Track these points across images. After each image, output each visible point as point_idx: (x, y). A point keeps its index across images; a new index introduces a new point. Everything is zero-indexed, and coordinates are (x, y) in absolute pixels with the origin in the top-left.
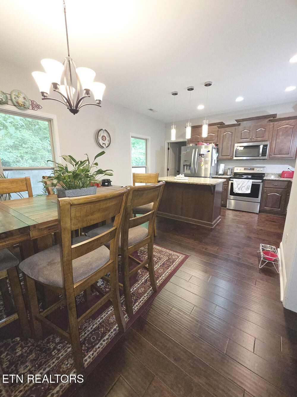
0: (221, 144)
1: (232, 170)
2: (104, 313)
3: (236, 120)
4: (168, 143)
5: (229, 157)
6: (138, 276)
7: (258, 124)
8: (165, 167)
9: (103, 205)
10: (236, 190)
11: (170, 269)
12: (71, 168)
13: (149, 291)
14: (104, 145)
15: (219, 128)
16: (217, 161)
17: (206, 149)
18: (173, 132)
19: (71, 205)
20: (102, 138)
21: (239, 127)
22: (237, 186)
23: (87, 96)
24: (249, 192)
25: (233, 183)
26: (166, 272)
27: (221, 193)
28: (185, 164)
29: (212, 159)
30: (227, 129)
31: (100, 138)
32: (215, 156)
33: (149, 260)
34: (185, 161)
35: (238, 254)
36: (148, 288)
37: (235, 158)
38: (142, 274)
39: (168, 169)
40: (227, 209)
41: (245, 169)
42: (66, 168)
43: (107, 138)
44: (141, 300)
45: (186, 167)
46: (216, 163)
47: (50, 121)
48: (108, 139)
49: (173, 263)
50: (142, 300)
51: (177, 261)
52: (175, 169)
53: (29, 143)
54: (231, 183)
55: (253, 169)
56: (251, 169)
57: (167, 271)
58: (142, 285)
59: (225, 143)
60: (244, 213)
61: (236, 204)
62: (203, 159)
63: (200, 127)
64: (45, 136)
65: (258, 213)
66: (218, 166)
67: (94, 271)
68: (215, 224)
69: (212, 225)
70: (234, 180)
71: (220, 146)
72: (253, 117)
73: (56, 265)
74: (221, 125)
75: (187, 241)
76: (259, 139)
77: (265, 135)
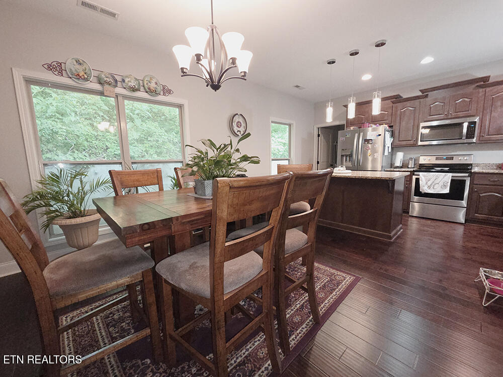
0: (398, 124)
1: (416, 160)
2: (250, 343)
3: (420, 91)
4: (319, 128)
5: (412, 142)
6: (291, 300)
7: (459, 93)
8: (314, 159)
9: (263, 192)
10: (424, 189)
11: (334, 293)
12: (212, 154)
13: (308, 321)
14: (238, 133)
15: (393, 103)
16: (392, 148)
17: (375, 132)
18: (330, 111)
19: (230, 188)
20: (237, 124)
21: (427, 99)
22: (427, 183)
23: (233, 66)
24: (447, 191)
25: (419, 178)
26: (329, 298)
27: (402, 193)
28: (343, 154)
29: (384, 146)
30: (408, 104)
31: (235, 125)
32: (389, 141)
33: (308, 277)
34: (343, 150)
35: (440, 281)
36: (307, 317)
37: (420, 143)
38: (295, 297)
39: (318, 163)
40: (410, 216)
41: (437, 159)
42: (207, 153)
43: (242, 123)
44: (298, 332)
45: (345, 158)
46: (390, 151)
47: (180, 107)
48: (243, 125)
49: (338, 286)
50: (300, 333)
51: (343, 284)
52: (328, 162)
53: (155, 136)
54: (416, 178)
55: (452, 158)
56: (447, 159)
57: (331, 296)
58: (297, 311)
59: (403, 124)
60: (441, 223)
61: (422, 209)
62: (370, 145)
63: (369, 103)
64: (171, 128)
65: (464, 222)
66: (394, 156)
67: (246, 282)
68: (394, 235)
69: (390, 238)
70: (421, 174)
71: (396, 128)
72: (450, 83)
73: (200, 269)
74: (397, 99)
75: (355, 257)
76: (460, 114)
77: (470, 108)
